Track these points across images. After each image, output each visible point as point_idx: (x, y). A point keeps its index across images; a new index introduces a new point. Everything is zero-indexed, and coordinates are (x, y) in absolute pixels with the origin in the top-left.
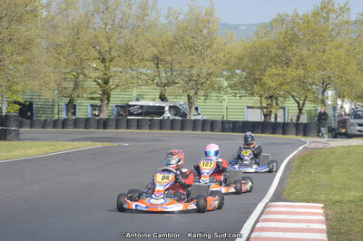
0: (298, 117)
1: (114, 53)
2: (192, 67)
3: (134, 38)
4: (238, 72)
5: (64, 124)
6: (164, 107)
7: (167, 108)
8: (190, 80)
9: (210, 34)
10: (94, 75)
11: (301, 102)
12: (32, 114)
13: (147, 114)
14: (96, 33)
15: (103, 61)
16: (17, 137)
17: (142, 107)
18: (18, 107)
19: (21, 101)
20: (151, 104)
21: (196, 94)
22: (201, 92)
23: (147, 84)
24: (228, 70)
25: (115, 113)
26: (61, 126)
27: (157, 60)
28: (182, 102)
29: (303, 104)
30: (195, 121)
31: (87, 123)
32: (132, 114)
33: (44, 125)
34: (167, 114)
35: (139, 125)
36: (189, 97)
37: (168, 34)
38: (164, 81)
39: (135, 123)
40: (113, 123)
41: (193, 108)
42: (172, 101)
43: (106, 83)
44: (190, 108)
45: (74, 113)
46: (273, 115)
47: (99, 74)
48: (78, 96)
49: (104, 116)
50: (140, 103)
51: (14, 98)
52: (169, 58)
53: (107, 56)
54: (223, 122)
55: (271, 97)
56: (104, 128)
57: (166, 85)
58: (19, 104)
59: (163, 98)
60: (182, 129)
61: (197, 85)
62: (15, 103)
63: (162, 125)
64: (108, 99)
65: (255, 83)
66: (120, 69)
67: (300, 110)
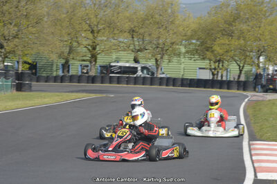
0: (239, 76)
1: (100, 27)
2: (159, 37)
3: (115, 14)
4: (194, 41)
5: (62, 79)
6: (137, 68)
7: (139, 68)
8: (158, 47)
9: (173, 13)
10: (85, 43)
11: (241, 65)
12: (36, 71)
13: (124, 72)
14: (87, 12)
15: (92, 32)
16: (30, 89)
17: (120, 67)
18: (28, 66)
19: (30, 62)
20: (127, 65)
21: (162, 58)
22: (166, 57)
23: (125, 50)
24: (186, 40)
25: (99, 71)
26: (59, 81)
27: (132, 32)
28: (151, 63)
29: (243, 66)
30: (161, 78)
31: (79, 79)
32: (113, 73)
33: (47, 79)
34: (139, 73)
35: (119, 81)
36: (157, 60)
37: (141, 13)
38: (137, 48)
39: (116, 80)
40: (99, 79)
41: (160, 68)
42: (143, 63)
43: (94, 49)
44: (157, 68)
45: (68, 71)
46: (220, 75)
47: (89, 42)
48: (73, 59)
49: (92, 73)
50: (119, 64)
51: (25, 59)
52: (142, 31)
53: (95, 29)
54: (183, 80)
55: (219, 61)
56: (93, 83)
57: (139, 51)
58: (29, 63)
59: (136, 61)
60: (151, 85)
61: (163, 51)
62: (25, 62)
63: (136, 81)
64: (95, 61)
65: (207, 50)
66: (105, 38)
67: (241, 71)
